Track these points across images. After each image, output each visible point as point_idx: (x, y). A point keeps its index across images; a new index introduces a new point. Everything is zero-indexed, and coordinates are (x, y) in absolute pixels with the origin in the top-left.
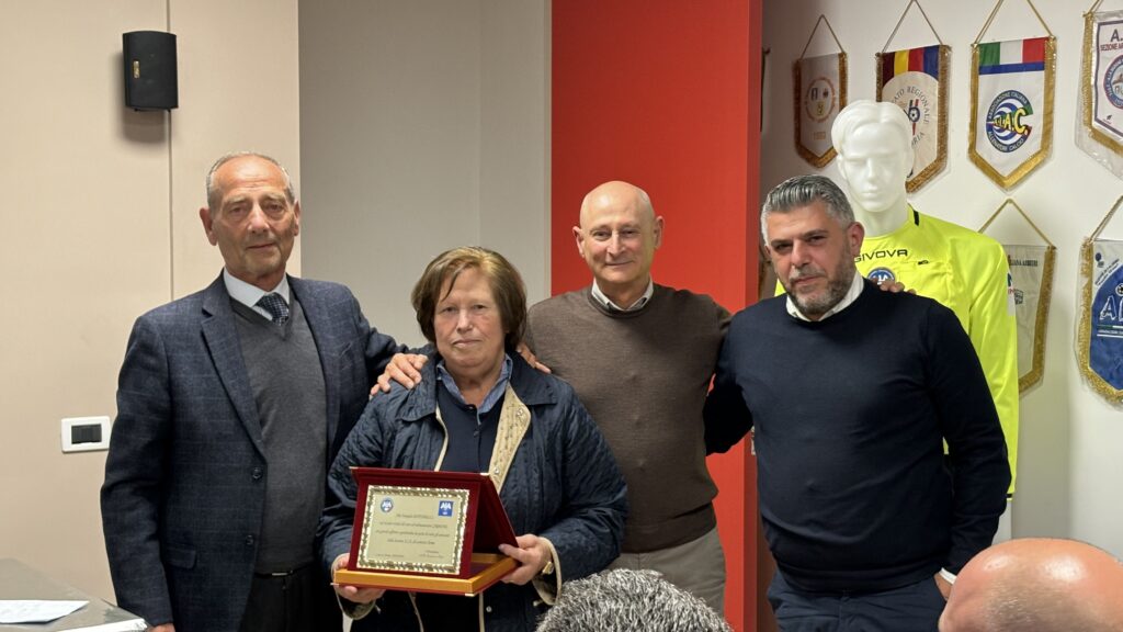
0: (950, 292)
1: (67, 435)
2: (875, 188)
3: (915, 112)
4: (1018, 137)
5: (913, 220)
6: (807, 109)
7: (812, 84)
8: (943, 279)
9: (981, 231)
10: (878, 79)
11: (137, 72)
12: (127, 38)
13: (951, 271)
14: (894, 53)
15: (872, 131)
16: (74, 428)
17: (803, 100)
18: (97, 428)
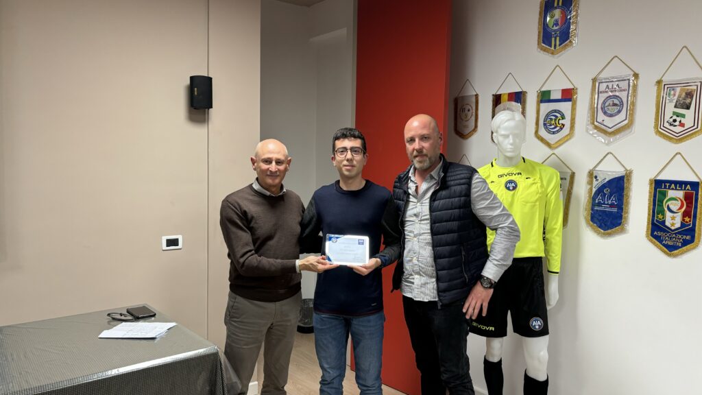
0: (539, 190)
1: (164, 243)
2: (512, 147)
4: (558, 128)
5: (523, 160)
6: (460, 116)
7: (463, 107)
8: (537, 185)
9: (543, 163)
10: (493, 105)
11: (196, 93)
12: (192, 78)
13: (539, 182)
14: (501, 95)
15: (512, 123)
16: (167, 240)
17: (458, 113)
18: (177, 240)
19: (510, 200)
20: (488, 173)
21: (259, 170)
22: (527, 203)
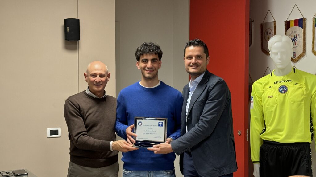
0: (304, 93)
1: (48, 133)
2: (280, 61)
3: (296, 38)
5: (293, 71)
6: (265, 38)
7: (266, 30)
8: (302, 89)
10: (285, 28)
11: (68, 30)
12: (66, 20)
13: (305, 86)
14: (289, 21)
16: (50, 131)
17: (263, 35)
18: (57, 131)
19: (282, 100)
20: (268, 81)
21: (89, 81)
22: (294, 102)
